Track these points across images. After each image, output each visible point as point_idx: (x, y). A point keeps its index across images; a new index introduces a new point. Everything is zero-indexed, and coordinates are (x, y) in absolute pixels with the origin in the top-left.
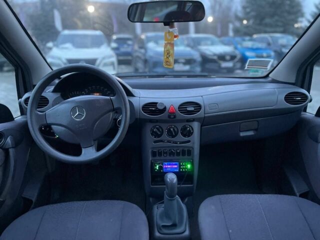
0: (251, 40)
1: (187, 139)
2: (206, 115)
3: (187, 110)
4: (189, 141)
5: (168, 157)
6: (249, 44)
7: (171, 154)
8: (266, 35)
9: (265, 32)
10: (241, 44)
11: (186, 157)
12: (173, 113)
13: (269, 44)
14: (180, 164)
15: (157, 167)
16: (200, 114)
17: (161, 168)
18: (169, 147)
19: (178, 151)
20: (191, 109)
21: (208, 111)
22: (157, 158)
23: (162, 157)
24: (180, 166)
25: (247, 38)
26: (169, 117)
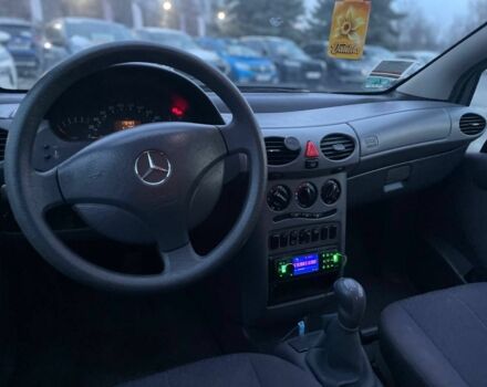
0: (240, 44)
1: (330, 206)
2: (362, 158)
3: (333, 150)
4: (334, 211)
5: (299, 246)
6: (237, 50)
7: (303, 238)
8: (260, 39)
9: (257, 34)
10: (226, 50)
11: (328, 241)
12: (314, 157)
13: (265, 53)
14: (320, 256)
15: (284, 269)
16: (353, 157)
17: (290, 269)
18: (300, 226)
19: (316, 232)
20: (339, 147)
21: (366, 149)
22: (280, 249)
23: (288, 248)
24: (320, 260)
25: (235, 41)
26: (307, 165)
